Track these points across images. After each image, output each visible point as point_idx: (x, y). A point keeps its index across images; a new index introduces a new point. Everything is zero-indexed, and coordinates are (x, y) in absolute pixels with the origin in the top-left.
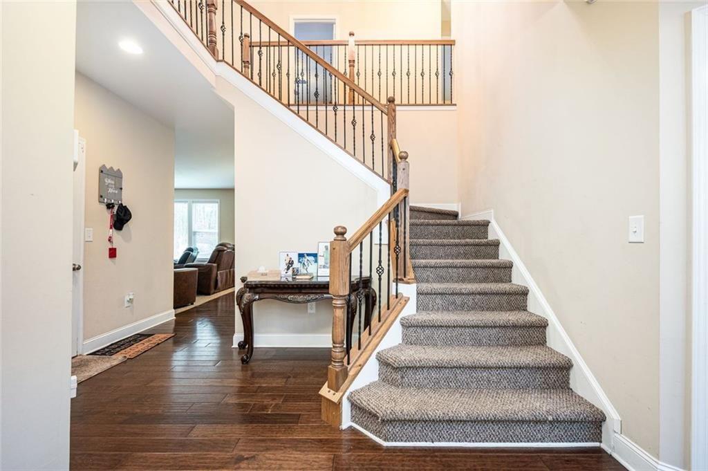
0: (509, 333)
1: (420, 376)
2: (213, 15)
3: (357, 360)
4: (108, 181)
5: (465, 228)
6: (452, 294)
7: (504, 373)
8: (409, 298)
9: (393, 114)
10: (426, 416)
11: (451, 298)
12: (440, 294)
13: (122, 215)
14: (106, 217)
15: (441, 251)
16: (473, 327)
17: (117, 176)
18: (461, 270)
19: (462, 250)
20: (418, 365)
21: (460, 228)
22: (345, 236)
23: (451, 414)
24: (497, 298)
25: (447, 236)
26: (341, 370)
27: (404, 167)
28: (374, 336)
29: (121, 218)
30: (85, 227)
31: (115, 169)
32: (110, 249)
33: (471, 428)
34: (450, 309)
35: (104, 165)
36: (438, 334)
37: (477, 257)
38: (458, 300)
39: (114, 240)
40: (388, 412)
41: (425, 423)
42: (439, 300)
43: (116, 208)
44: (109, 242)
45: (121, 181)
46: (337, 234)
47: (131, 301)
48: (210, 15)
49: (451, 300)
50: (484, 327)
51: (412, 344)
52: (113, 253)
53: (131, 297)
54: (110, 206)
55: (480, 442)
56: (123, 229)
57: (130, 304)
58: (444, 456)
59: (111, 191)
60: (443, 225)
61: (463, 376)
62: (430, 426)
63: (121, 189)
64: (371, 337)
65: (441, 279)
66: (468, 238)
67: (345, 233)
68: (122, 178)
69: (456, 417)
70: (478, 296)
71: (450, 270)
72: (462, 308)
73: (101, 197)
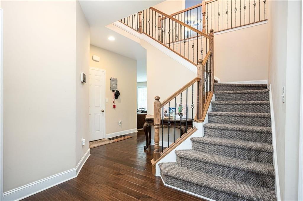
0: (247, 153)
1: (189, 163)
2: (140, 16)
3: (166, 152)
4: (113, 83)
5: (253, 95)
6: (223, 129)
7: (232, 171)
8: (197, 129)
9: (212, 38)
10: (179, 177)
11: (223, 132)
12: (217, 129)
13: (117, 94)
14: (112, 95)
15: (232, 108)
16: (226, 146)
17: (116, 80)
18: (236, 118)
19: (244, 107)
20: (187, 158)
21: (249, 95)
22: (159, 100)
23: (190, 179)
24: (250, 134)
25: (241, 99)
26: (157, 153)
27: (200, 67)
28: (176, 143)
29: (117, 95)
30: (106, 98)
31: (115, 78)
32: (114, 105)
33: (200, 189)
34: (222, 137)
35: (111, 78)
36: (207, 147)
37: (254, 111)
38: (227, 133)
39: (115, 102)
40: (165, 172)
41: (180, 181)
42: (216, 132)
43: (115, 91)
44: (113, 103)
45: (117, 82)
46: (156, 99)
47: (120, 123)
48: (139, 16)
49: (223, 133)
50: (230, 147)
51: (195, 150)
52: (114, 107)
53: (121, 122)
54: (113, 91)
55: (204, 196)
56: (118, 98)
57: (120, 124)
58: (183, 196)
59: (114, 86)
60: (238, 93)
61: (209, 168)
62: (182, 183)
63: (117, 85)
64: (175, 143)
65: (225, 122)
66: (254, 100)
67: (159, 99)
68: (117, 81)
69: (192, 181)
70: (238, 132)
71: (230, 118)
72: (229, 137)
73: (111, 88)
